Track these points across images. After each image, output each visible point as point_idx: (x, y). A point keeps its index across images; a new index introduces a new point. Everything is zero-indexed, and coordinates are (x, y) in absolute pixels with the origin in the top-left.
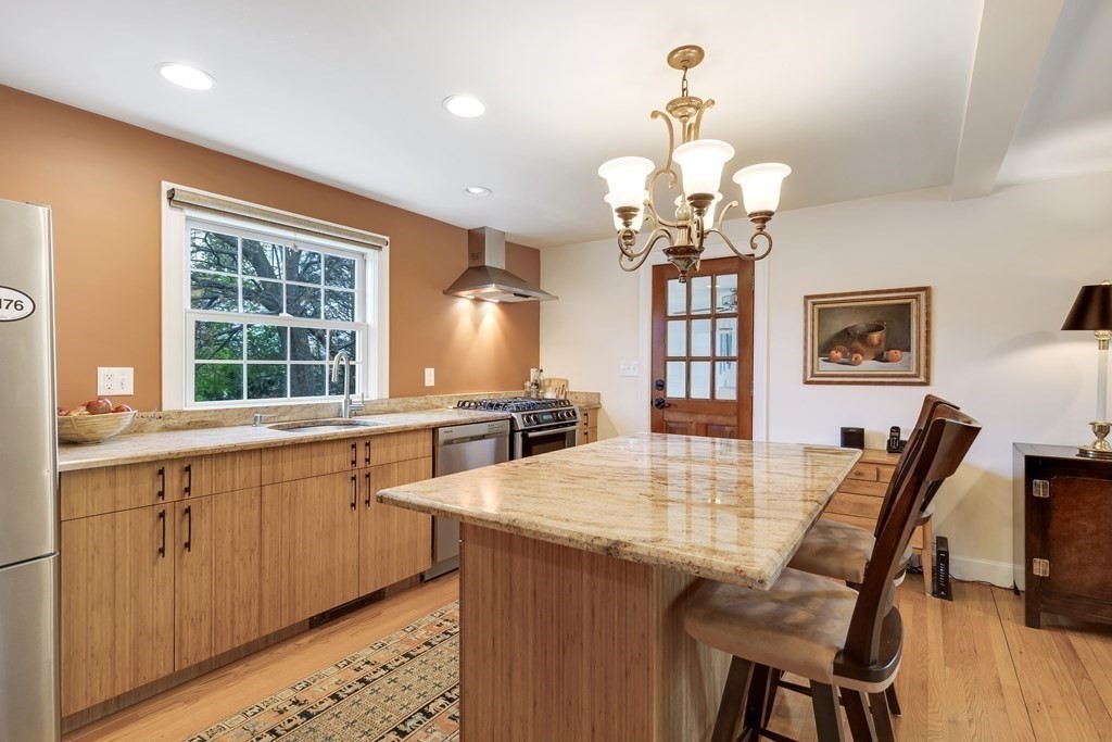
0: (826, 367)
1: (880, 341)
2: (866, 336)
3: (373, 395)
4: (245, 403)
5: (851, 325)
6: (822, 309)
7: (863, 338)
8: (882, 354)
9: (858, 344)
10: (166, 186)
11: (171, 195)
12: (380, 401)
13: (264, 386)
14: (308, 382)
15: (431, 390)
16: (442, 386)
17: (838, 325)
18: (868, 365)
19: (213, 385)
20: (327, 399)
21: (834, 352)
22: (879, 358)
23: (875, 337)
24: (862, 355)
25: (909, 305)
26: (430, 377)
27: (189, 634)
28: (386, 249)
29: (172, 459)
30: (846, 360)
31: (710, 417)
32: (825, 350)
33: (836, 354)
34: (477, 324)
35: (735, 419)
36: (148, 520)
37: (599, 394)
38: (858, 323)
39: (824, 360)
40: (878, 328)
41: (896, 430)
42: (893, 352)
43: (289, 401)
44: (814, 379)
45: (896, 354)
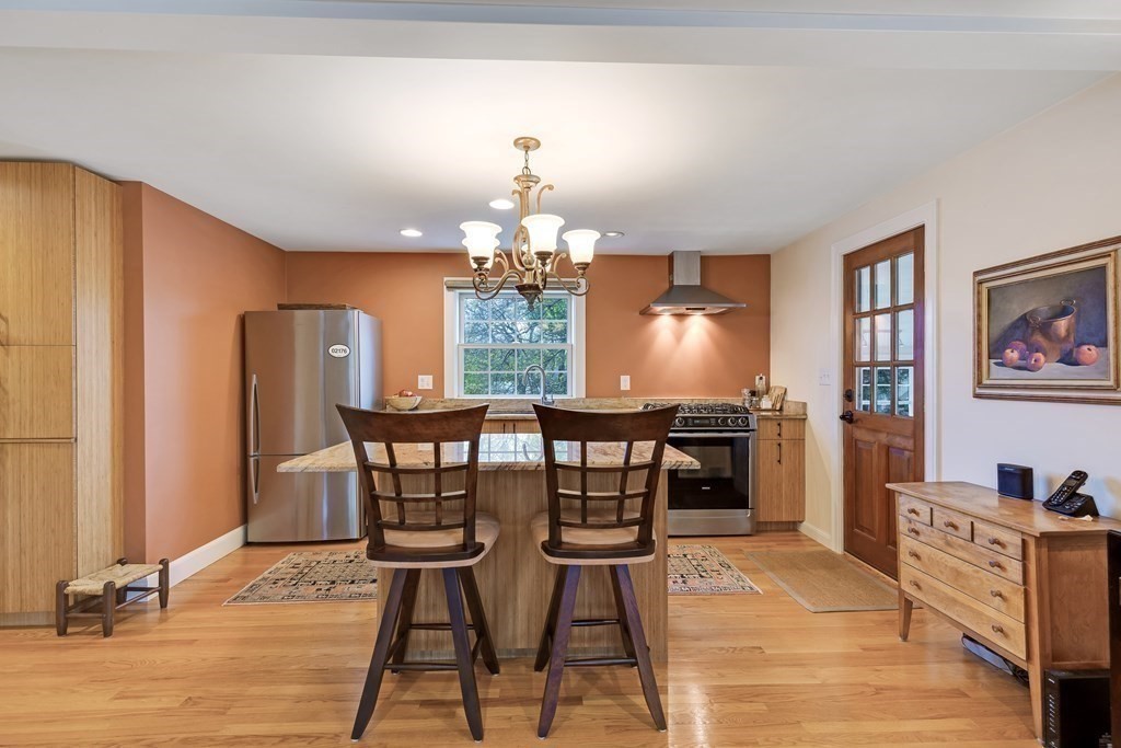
0: (999, 374)
1: (1068, 331)
2: (1050, 324)
3: (575, 396)
4: (487, 397)
5: (1031, 308)
6: (991, 288)
7: (1045, 328)
8: (1071, 351)
9: (1038, 338)
10: (445, 280)
12: (578, 400)
15: (626, 393)
17: (1015, 310)
18: (1051, 370)
21: (1008, 351)
22: (1069, 359)
23: (1062, 325)
24: (1045, 355)
25: (1103, 268)
26: (625, 383)
30: (1023, 363)
31: (890, 437)
32: (996, 350)
33: (1012, 355)
35: (911, 442)
37: (805, 404)
38: (1037, 304)
39: (995, 363)
40: (1064, 312)
41: (1080, 477)
42: (1085, 348)
44: (983, 390)
45: (1089, 352)
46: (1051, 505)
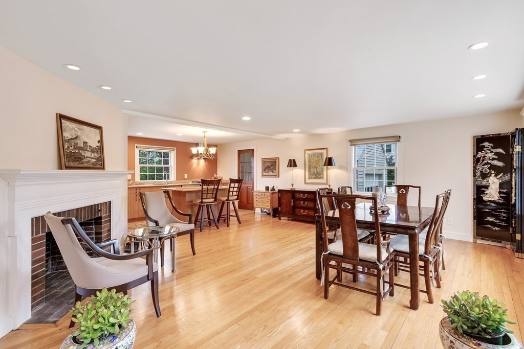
0: (265, 174)
3: (173, 180)
4: (148, 181)
6: (264, 161)
7: (270, 168)
10: (136, 145)
11: (137, 146)
12: (174, 181)
13: (152, 178)
14: (160, 178)
15: (186, 179)
16: (189, 178)
18: (271, 173)
19: (144, 177)
20: (163, 180)
22: (272, 172)
23: (272, 167)
25: (276, 161)
26: (186, 176)
27: (140, 212)
28: (175, 151)
29: (138, 187)
31: (248, 185)
32: (265, 170)
33: (266, 171)
34: (198, 164)
35: (252, 185)
36: (135, 195)
41: (274, 186)
43: (156, 181)
44: (263, 176)
45: (275, 171)
46: (271, 190)
